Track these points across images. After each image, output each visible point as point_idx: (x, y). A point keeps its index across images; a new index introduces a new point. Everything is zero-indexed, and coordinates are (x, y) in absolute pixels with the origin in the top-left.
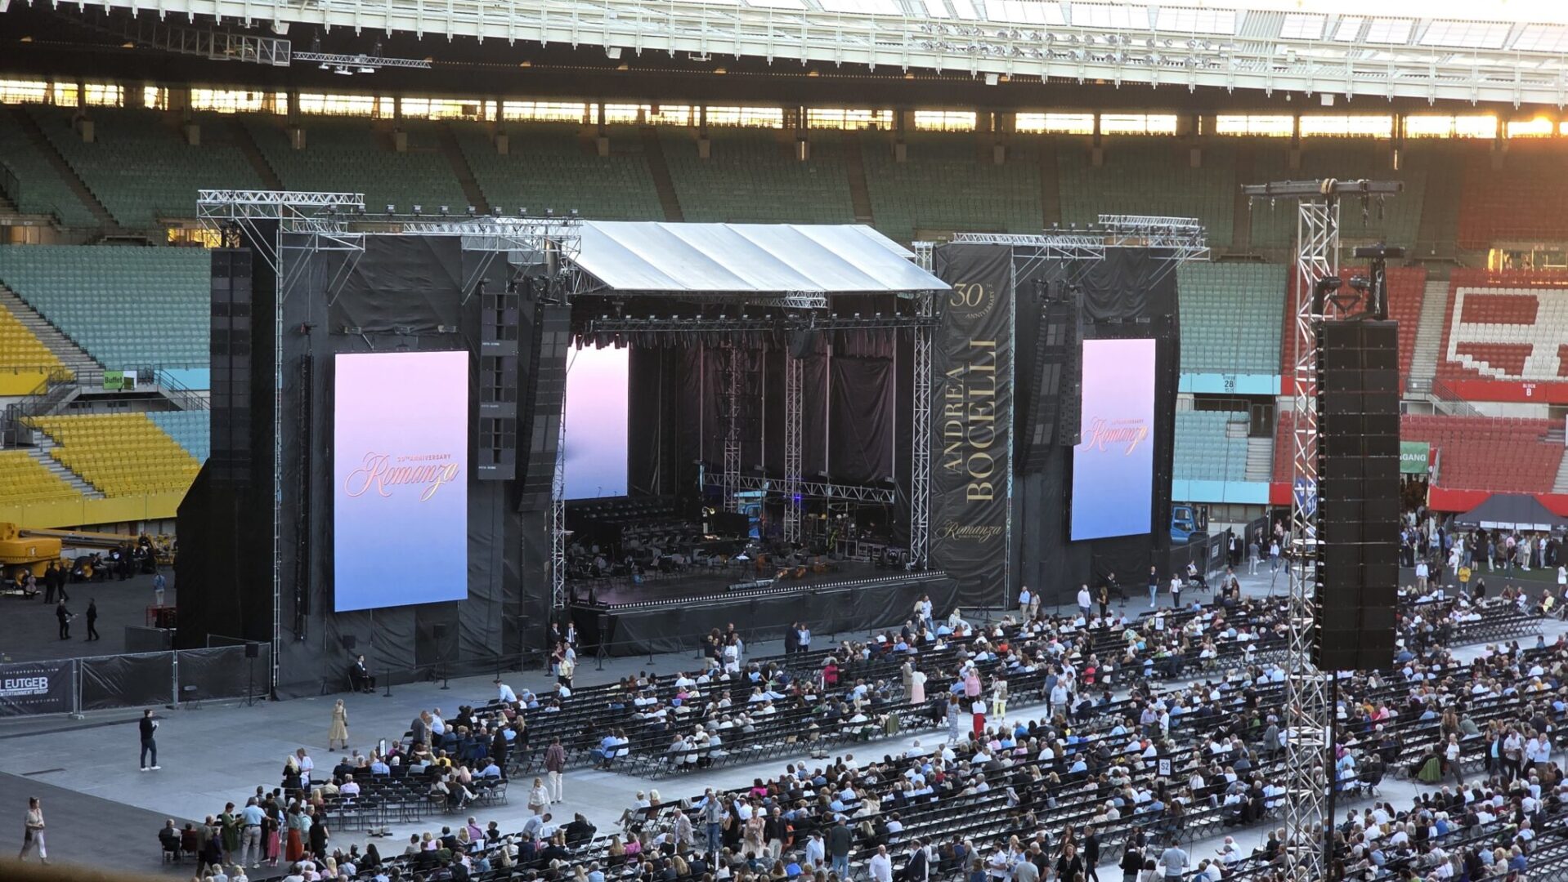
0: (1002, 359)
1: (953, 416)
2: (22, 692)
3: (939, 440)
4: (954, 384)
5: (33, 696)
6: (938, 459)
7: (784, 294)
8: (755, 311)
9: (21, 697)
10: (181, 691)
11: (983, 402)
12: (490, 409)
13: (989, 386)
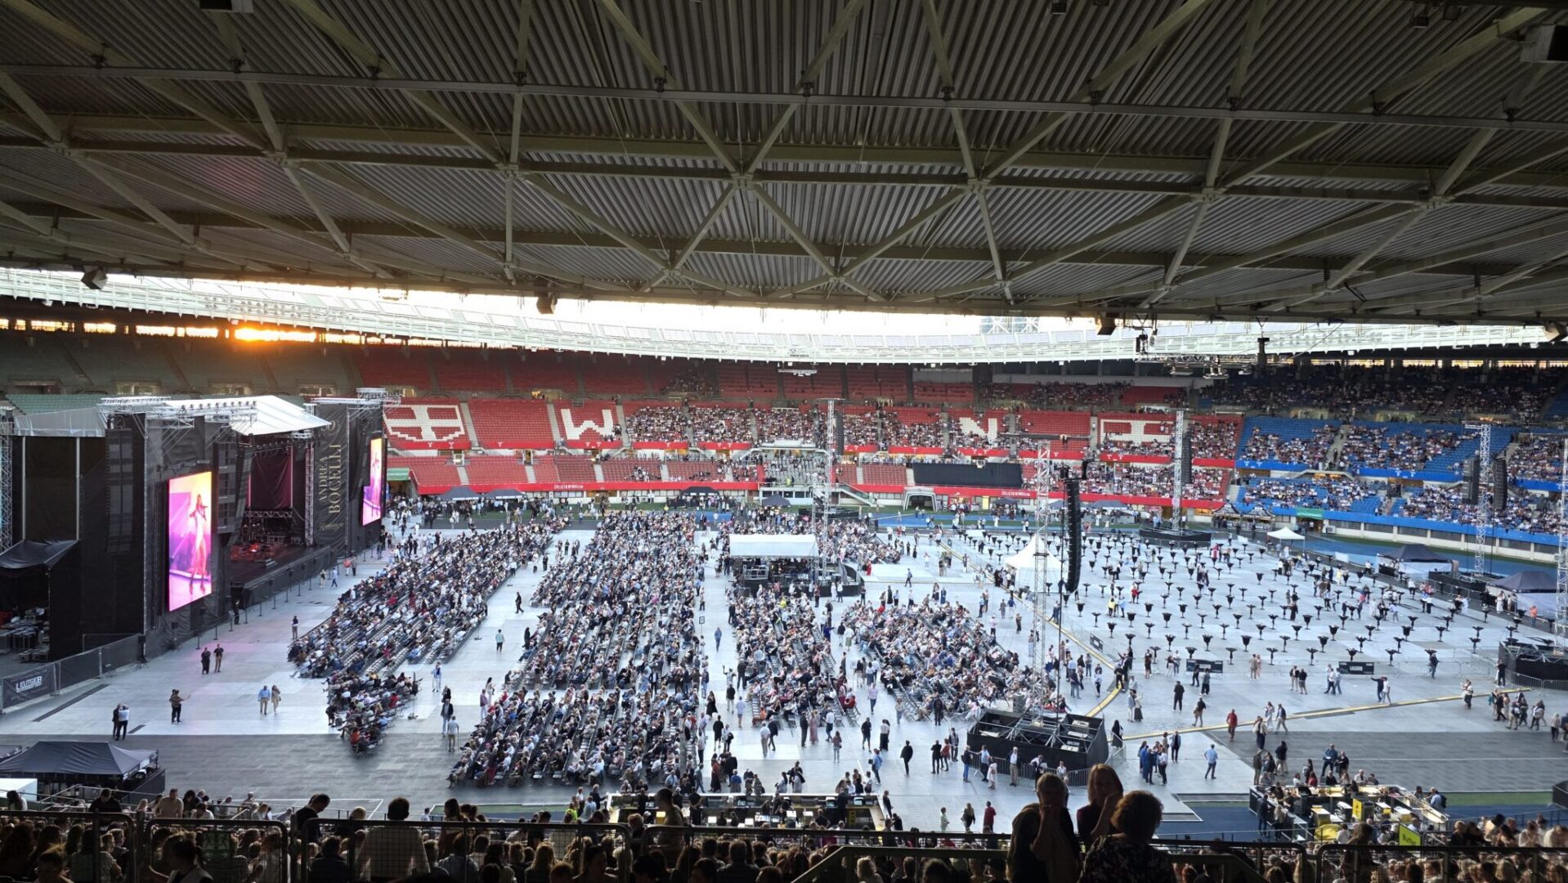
0: (343, 452)
1: (323, 478)
2: (29, 687)
3: (317, 489)
4: (323, 464)
5: (35, 688)
6: (316, 497)
7: (290, 432)
8: (279, 440)
9: (29, 691)
10: (104, 667)
11: (335, 471)
12: (223, 499)
13: (337, 464)
